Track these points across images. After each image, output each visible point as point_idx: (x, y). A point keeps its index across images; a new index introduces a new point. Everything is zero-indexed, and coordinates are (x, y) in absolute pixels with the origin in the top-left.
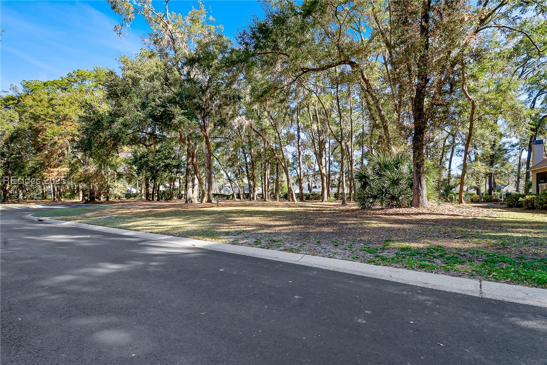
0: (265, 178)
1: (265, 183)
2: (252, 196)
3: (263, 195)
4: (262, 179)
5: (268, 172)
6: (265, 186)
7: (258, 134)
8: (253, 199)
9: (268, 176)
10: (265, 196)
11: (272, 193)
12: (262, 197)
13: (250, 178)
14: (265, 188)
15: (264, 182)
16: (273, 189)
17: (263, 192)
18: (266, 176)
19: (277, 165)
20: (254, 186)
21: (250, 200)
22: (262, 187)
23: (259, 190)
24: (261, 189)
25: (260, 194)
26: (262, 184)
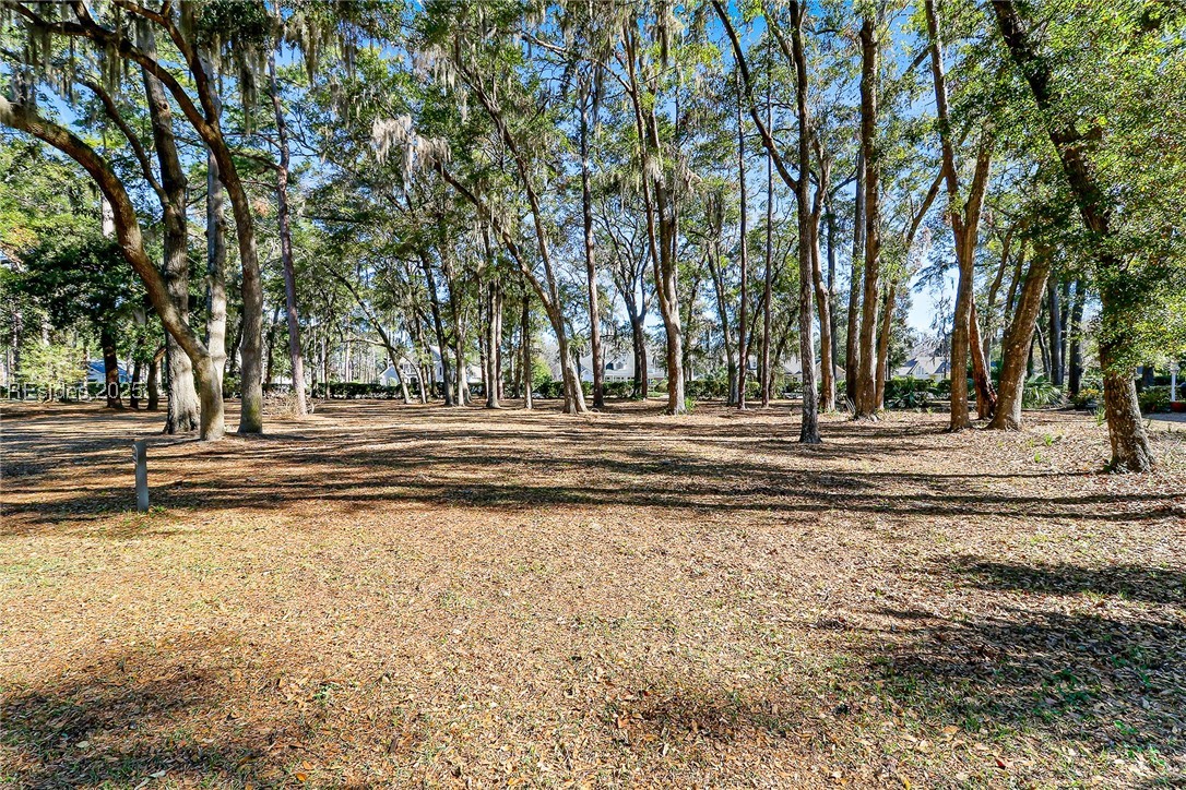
0: (489, 340)
1: (489, 356)
2: (451, 391)
3: (484, 385)
4: (481, 346)
5: (497, 324)
6: (490, 364)
7: (466, 196)
8: (456, 401)
9: (496, 338)
10: (491, 389)
11: (509, 381)
12: (481, 391)
13: (446, 340)
14: (490, 371)
15: (486, 355)
16: (509, 371)
17: (484, 380)
18: (494, 335)
19: (526, 300)
20: (459, 364)
21: (447, 404)
22: (483, 367)
23: (472, 374)
24: (478, 371)
25: (476, 385)
26: (482, 358)
